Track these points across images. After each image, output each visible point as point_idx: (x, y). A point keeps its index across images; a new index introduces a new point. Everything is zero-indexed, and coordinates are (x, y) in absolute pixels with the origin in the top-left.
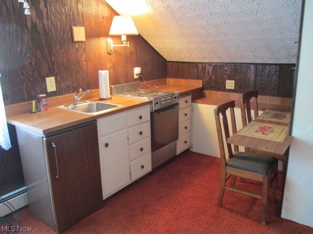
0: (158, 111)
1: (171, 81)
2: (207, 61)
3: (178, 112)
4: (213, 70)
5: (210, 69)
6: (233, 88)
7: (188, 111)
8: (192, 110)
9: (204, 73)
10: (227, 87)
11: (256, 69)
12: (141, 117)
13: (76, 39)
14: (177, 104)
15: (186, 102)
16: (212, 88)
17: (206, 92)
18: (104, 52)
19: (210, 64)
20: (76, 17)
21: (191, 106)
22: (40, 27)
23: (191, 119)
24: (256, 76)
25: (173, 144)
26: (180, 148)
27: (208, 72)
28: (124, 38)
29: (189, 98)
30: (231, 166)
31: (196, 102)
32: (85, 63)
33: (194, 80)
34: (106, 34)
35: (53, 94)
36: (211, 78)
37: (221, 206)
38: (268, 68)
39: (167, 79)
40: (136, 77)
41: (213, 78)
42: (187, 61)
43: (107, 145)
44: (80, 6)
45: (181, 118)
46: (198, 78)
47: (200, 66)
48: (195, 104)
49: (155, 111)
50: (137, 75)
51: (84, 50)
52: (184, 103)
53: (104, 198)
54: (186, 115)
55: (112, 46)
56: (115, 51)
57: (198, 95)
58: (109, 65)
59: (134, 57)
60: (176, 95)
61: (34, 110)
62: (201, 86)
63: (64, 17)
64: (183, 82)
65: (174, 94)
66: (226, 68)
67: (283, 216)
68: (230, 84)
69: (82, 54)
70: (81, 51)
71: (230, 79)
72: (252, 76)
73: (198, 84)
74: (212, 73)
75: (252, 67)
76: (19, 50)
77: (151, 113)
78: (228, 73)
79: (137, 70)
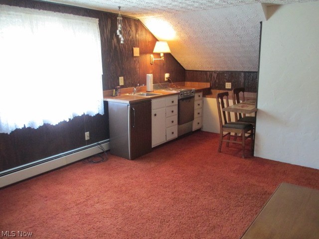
0: (182, 99)
1: (188, 83)
2: (213, 70)
3: (194, 102)
4: (217, 76)
5: (215, 75)
6: (230, 88)
7: (200, 102)
8: (203, 102)
9: (211, 78)
10: (226, 87)
11: (245, 75)
12: (173, 102)
13: (135, 55)
14: (193, 97)
15: (199, 96)
16: (216, 88)
17: (213, 91)
18: (148, 63)
19: (215, 72)
20: (135, 42)
21: (202, 99)
22: (118, 48)
23: (202, 108)
24: (245, 79)
25: (191, 122)
26: (195, 127)
27: (214, 77)
28: (162, 55)
29: (201, 94)
30: (225, 127)
31: (205, 97)
32: (138, 69)
33: (204, 83)
34: (151, 52)
35: (122, 87)
36: (215, 81)
37: (220, 152)
38: (252, 75)
39: (186, 82)
40: (166, 80)
41: (217, 81)
42: (200, 70)
43: (155, 115)
44: (137, 36)
45: (196, 107)
46: (207, 81)
47: (208, 73)
48: (205, 98)
49: (181, 99)
50: (167, 78)
51: (138, 62)
52: (198, 97)
53: (153, 147)
54: (199, 105)
55: (154, 59)
56: (154, 63)
57: (207, 92)
58: (151, 71)
59: (165, 66)
60: (193, 91)
61: (114, 95)
62: (209, 87)
63: (129, 42)
64: (196, 84)
65: (191, 90)
66: (226, 75)
67: (255, 155)
68: (228, 85)
69: (137, 64)
70: (137, 62)
71: (228, 81)
72: (242, 80)
73: (207, 85)
74: (217, 78)
75: (242, 74)
76: (108, 61)
77: (179, 100)
78: (227, 78)
79: (167, 75)
